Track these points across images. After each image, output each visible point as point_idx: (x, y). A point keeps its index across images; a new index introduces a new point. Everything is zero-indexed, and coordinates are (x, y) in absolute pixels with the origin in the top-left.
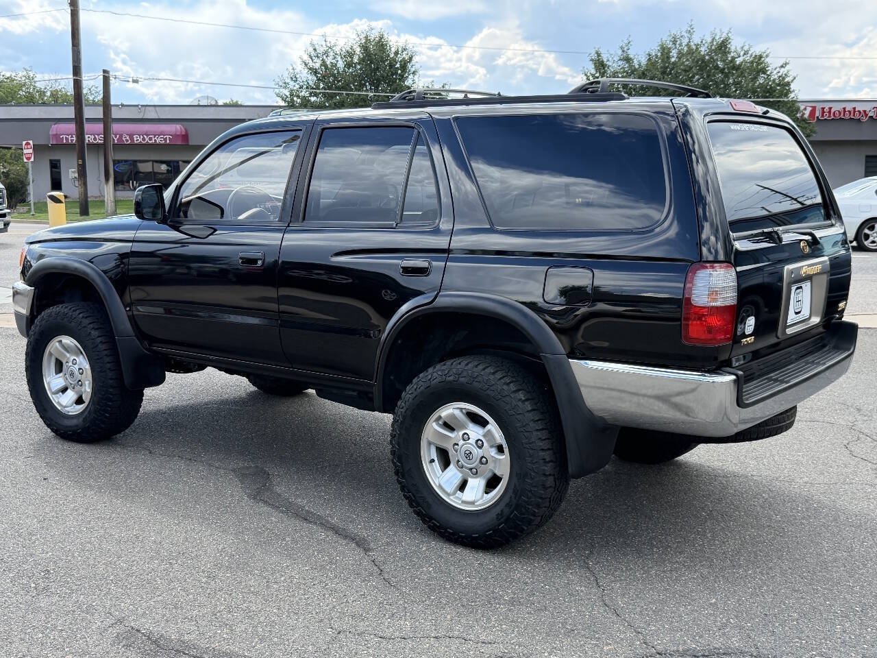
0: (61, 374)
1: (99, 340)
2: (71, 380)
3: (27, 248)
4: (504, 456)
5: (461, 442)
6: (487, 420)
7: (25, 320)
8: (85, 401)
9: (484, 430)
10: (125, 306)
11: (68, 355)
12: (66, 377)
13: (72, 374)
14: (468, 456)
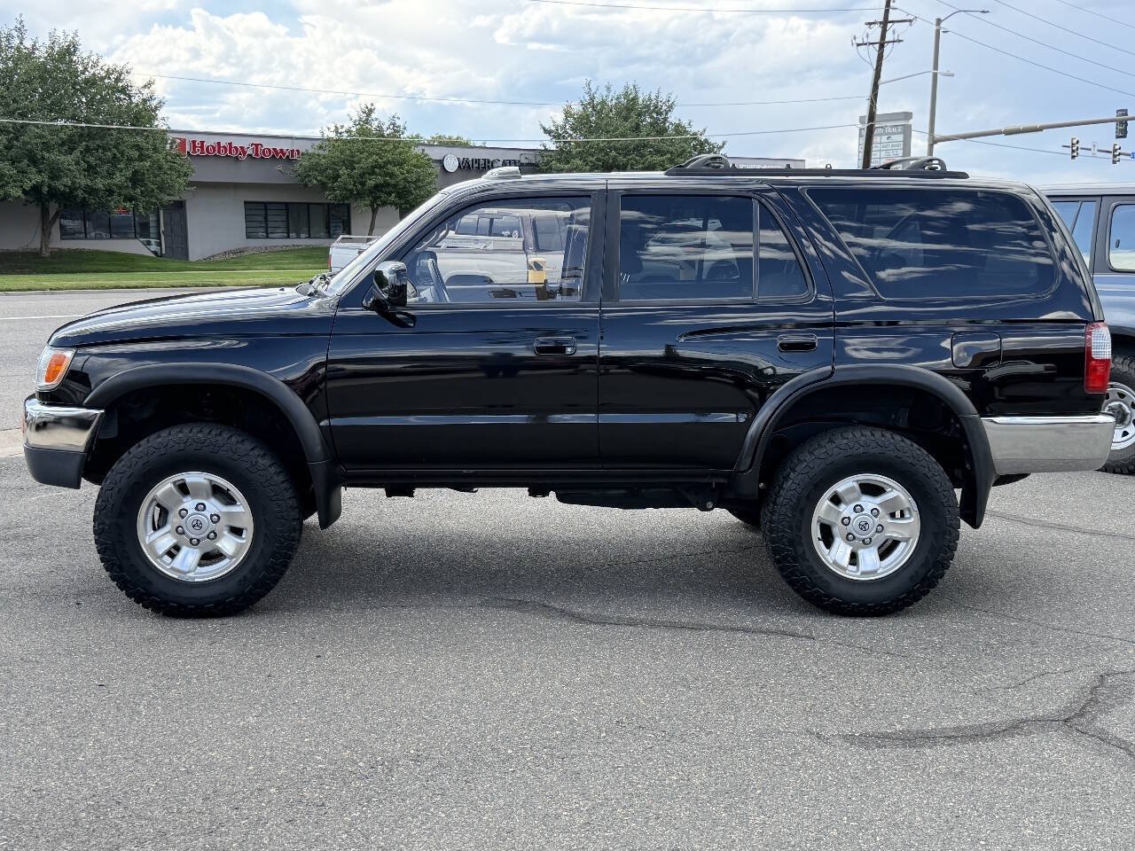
0: (168, 528)
1: (273, 470)
2: (193, 534)
3: (69, 354)
4: (912, 520)
5: (853, 515)
6: (893, 488)
7: (78, 459)
8: (231, 558)
9: (880, 499)
10: (318, 422)
11: (185, 500)
12: (179, 531)
13: (197, 525)
14: (863, 526)
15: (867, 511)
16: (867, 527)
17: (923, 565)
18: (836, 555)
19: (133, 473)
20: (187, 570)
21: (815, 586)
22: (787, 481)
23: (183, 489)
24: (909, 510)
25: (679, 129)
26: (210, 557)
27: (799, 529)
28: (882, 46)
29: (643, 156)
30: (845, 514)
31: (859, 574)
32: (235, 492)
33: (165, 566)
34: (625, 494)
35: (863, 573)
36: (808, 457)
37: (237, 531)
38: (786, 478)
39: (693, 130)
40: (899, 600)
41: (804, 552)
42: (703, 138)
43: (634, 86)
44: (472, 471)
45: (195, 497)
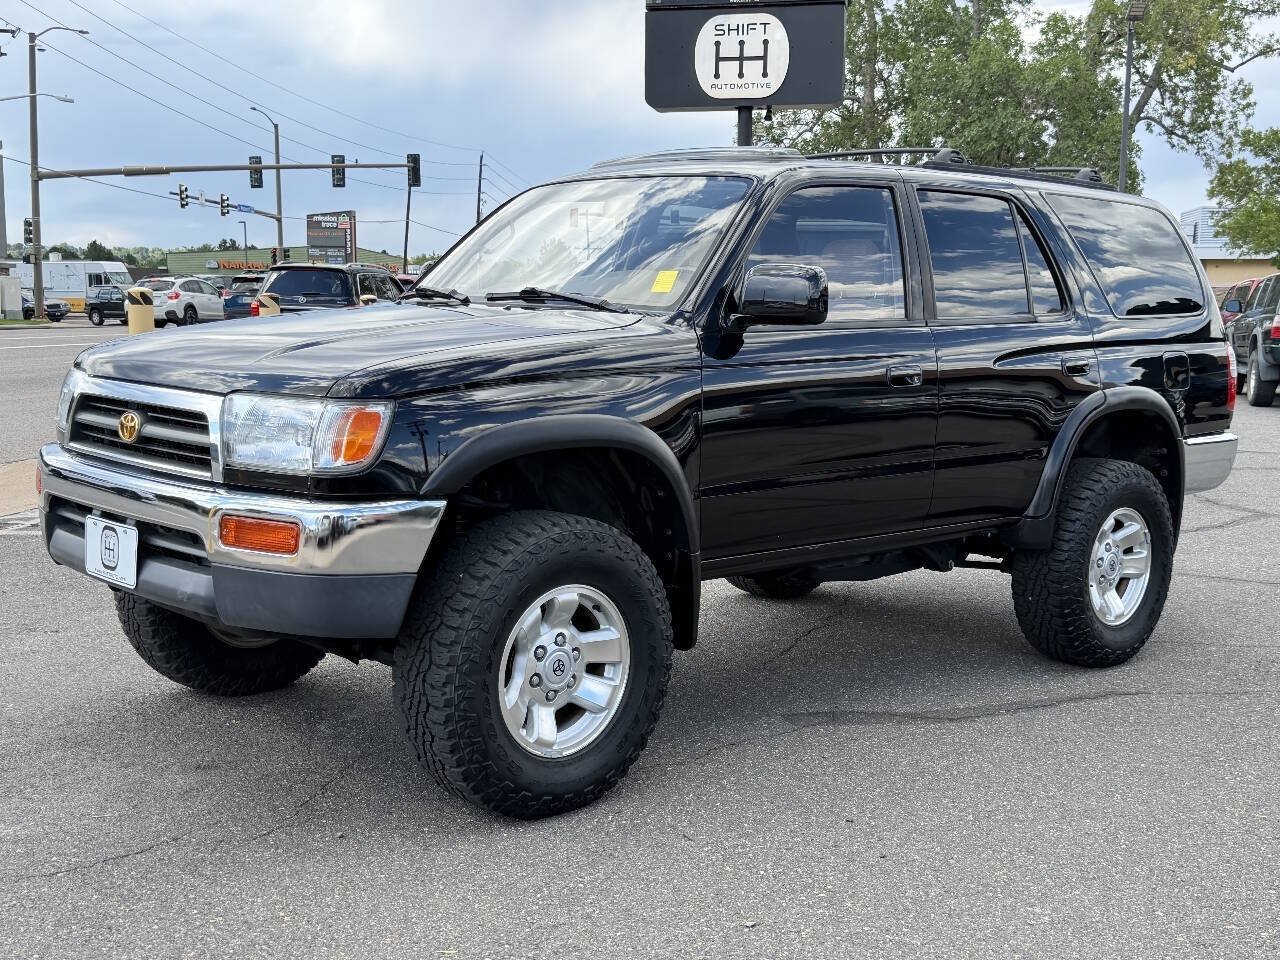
2: (553, 683)
3: (382, 410)
4: (1144, 553)
5: (1105, 555)
6: (1135, 520)
8: (603, 710)
9: (1122, 535)
10: (692, 492)
11: (545, 631)
12: (534, 681)
13: (559, 667)
15: (1113, 549)
16: (1114, 565)
20: (550, 741)
23: (547, 613)
24: (1140, 544)
30: (1100, 555)
31: (1113, 618)
32: (609, 609)
33: (526, 740)
35: (1116, 617)
37: (595, 669)
45: (553, 627)
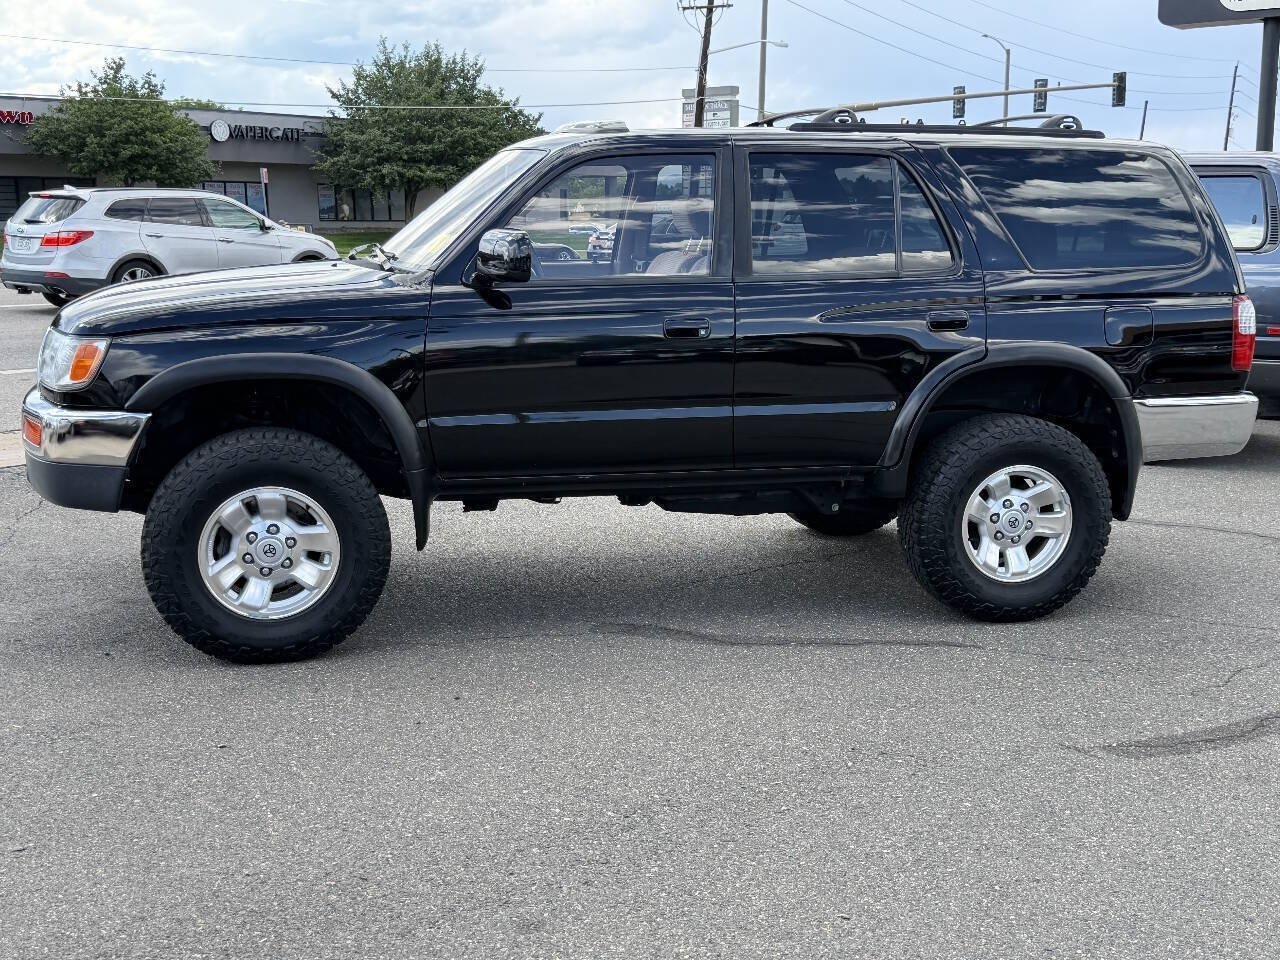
0: (233, 556)
1: (363, 481)
2: (266, 562)
3: (101, 345)
4: (1064, 513)
5: (1002, 512)
6: (1044, 479)
7: (118, 476)
8: (314, 588)
9: (1029, 493)
10: (415, 421)
11: (253, 521)
12: (247, 559)
13: (270, 551)
14: (1013, 523)
15: (1016, 506)
16: (1017, 524)
17: (1077, 563)
18: (986, 555)
19: (195, 490)
20: (259, 605)
21: (966, 590)
22: (939, 475)
23: (252, 508)
24: (1060, 503)
25: (489, 97)
26: (285, 589)
27: (951, 529)
28: (710, 11)
29: (451, 127)
30: (994, 510)
31: (1009, 575)
32: (317, 509)
33: (231, 602)
34: (739, 499)
35: (1014, 574)
36: (962, 449)
37: (315, 556)
38: (937, 472)
39: (505, 99)
40: (1051, 602)
41: (956, 555)
42: (516, 109)
43: (437, 46)
44: (587, 477)
45: (265, 517)
